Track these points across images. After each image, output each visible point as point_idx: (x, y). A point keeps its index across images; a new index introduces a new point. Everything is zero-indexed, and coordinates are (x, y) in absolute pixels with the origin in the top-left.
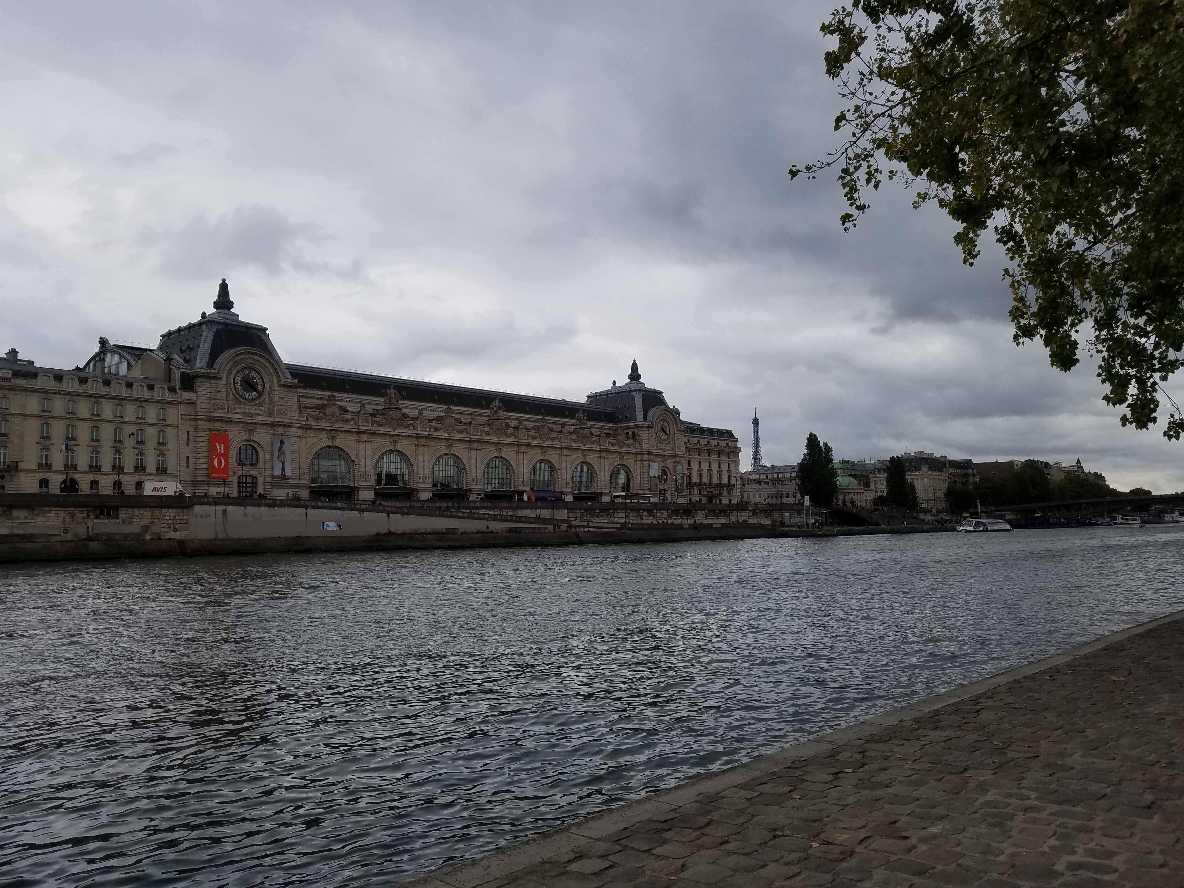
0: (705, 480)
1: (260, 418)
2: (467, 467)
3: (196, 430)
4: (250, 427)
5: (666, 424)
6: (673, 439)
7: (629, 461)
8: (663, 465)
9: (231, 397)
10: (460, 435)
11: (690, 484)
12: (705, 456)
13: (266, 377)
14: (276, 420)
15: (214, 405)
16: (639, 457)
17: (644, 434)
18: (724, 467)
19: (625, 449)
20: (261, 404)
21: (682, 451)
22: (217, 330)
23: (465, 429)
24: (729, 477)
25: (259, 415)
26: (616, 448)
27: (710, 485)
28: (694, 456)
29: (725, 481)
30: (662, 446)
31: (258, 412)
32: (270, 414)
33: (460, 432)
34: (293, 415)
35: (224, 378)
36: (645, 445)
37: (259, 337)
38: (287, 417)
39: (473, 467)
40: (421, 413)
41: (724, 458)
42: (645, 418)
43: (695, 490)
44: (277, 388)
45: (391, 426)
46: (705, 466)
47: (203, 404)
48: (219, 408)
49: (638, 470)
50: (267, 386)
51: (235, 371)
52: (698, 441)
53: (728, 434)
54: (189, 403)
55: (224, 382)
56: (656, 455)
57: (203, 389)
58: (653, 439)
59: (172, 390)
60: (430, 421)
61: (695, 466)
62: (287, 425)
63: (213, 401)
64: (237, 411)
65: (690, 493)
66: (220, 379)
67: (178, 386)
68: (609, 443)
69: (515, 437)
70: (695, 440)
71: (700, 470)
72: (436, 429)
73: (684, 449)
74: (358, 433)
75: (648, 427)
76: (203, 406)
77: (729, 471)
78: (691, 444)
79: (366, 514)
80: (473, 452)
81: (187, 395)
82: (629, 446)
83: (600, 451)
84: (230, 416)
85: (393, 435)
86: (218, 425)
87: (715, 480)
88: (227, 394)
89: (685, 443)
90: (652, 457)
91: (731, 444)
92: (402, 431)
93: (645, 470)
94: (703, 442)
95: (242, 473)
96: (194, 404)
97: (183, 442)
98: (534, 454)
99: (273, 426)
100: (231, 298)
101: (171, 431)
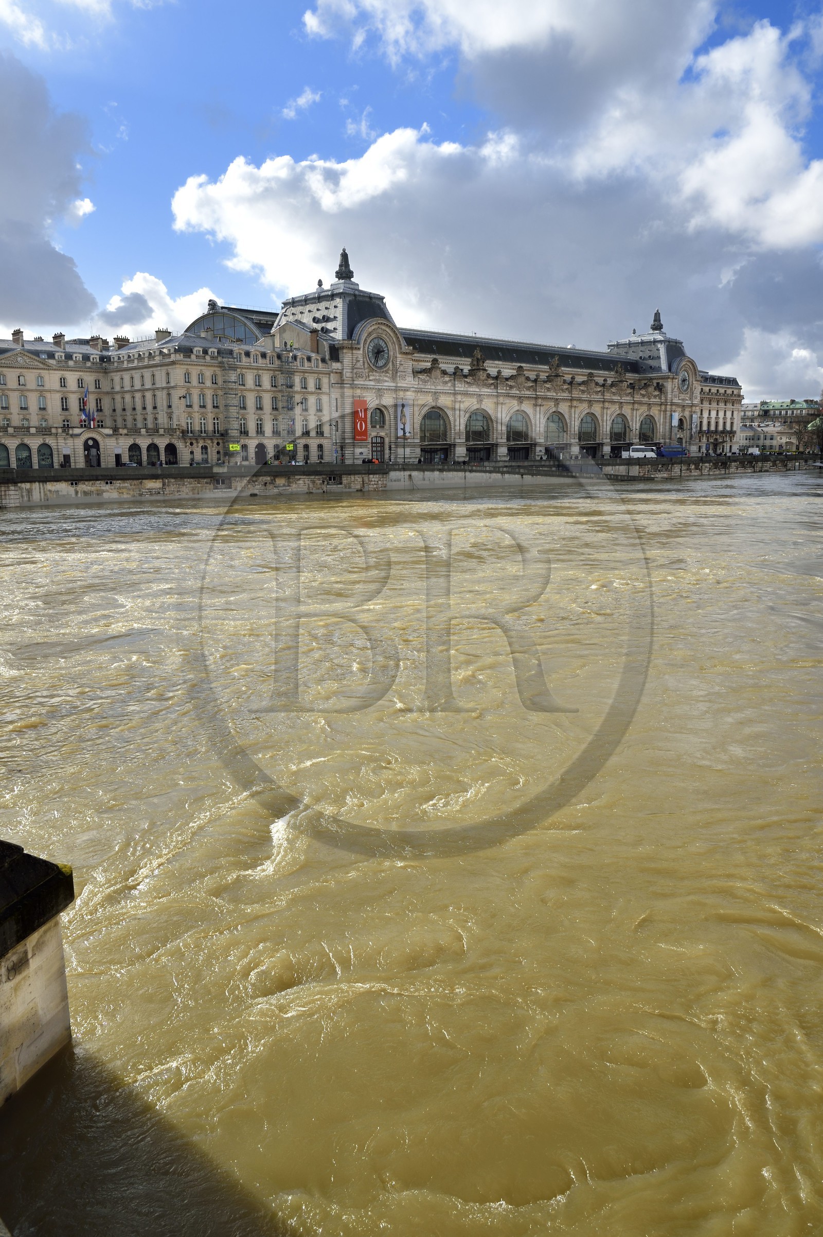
0: (713, 428)
1: (386, 384)
2: (533, 422)
3: (343, 396)
4: (380, 392)
5: (686, 374)
6: (691, 389)
7: (655, 411)
8: (681, 415)
9: (366, 364)
10: (528, 393)
11: (701, 431)
12: (714, 405)
13: (390, 344)
14: (399, 385)
15: (356, 373)
16: (663, 407)
17: (669, 385)
18: (729, 414)
19: (653, 400)
20: (387, 372)
21: (696, 401)
22: (350, 301)
23: (532, 386)
24: (732, 423)
25: (386, 381)
26: (646, 399)
27: (716, 431)
28: (706, 405)
29: (728, 428)
30: (682, 396)
31: (385, 378)
32: (393, 380)
33: (528, 388)
34: (409, 381)
35: (362, 349)
36: (669, 396)
37: (379, 306)
38: (406, 382)
39: (538, 422)
40: (499, 372)
41: (729, 406)
42: (670, 369)
43: (704, 438)
44: (398, 355)
45: (477, 387)
46: (713, 414)
47: (347, 373)
48: (359, 377)
49: (662, 420)
50: (391, 353)
51: (369, 341)
52: (710, 390)
53: (734, 382)
54: (336, 373)
55: (361, 352)
56: (677, 405)
57: (347, 358)
58: (676, 389)
59: (323, 360)
60: (507, 379)
61: (706, 415)
62: (406, 389)
63: (355, 371)
64: (371, 378)
65: (700, 441)
66: (359, 349)
67: (327, 357)
68: (641, 394)
69: (569, 392)
70: (706, 389)
71: (709, 418)
72: (511, 387)
73: (699, 398)
74: (455, 394)
75: (673, 378)
76: (348, 375)
77: (732, 418)
78: (704, 393)
80: (538, 408)
81: (336, 366)
82: (655, 397)
83: (633, 403)
84: (367, 383)
85: (480, 395)
86: (358, 392)
87: (721, 428)
88: (364, 363)
89: (701, 393)
90: (674, 407)
91: (735, 392)
92: (486, 390)
93: (668, 420)
94: (714, 390)
95: (374, 434)
96: (341, 373)
97: (334, 409)
98: (583, 408)
99: (396, 390)
100: (352, 268)
101: (325, 399)
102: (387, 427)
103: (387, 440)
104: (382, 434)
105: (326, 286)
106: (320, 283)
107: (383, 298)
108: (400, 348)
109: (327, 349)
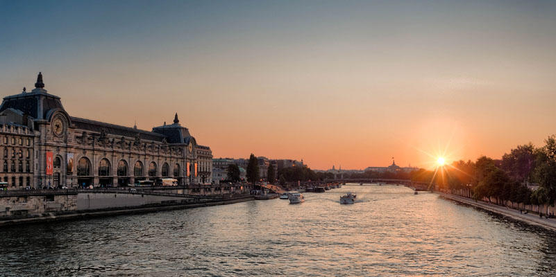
0: (202, 170)
1: (61, 144)
2: (129, 166)
3: (40, 150)
7: (179, 162)
8: (190, 164)
9: (52, 133)
10: (126, 151)
11: (198, 172)
12: (202, 159)
14: (68, 145)
15: (47, 138)
16: (183, 160)
17: (185, 149)
18: (208, 164)
19: (178, 156)
20: (62, 137)
21: (196, 157)
22: (44, 99)
24: (209, 168)
26: (176, 156)
27: (203, 172)
28: (199, 159)
29: (208, 170)
30: (190, 155)
31: (61, 141)
32: (65, 142)
33: (127, 148)
34: (73, 143)
36: (185, 154)
37: (58, 102)
39: (131, 166)
40: (114, 140)
41: (208, 160)
42: (184, 142)
43: (199, 175)
44: (68, 129)
45: (104, 147)
46: (202, 163)
48: (49, 139)
49: (182, 166)
50: (65, 128)
52: (200, 152)
53: (208, 148)
54: (37, 137)
57: (43, 129)
58: (188, 151)
59: (31, 130)
60: (117, 143)
61: (199, 164)
62: (71, 147)
63: (47, 136)
64: (55, 140)
66: (50, 125)
67: (33, 128)
68: (174, 153)
69: (144, 151)
72: (119, 147)
74: (94, 150)
75: (186, 146)
76: (43, 138)
77: (209, 166)
78: (198, 153)
79: (135, 195)
80: (131, 159)
81: (37, 133)
82: (180, 155)
83: (171, 157)
84: (52, 143)
85: (105, 151)
86: (48, 148)
87: (205, 170)
90: (187, 160)
91: (210, 153)
92: (108, 148)
94: (202, 152)
95: (55, 171)
96: (39, 137)
97: (35, 157)
98: (150, 159)
99: (66, 147)
100: (44, 82)
101: (31, 151)
102: (61, 167)
103: (61, 175)
104: (59, 171)
105: (29, 91)
106: (24, 89)
107: (59, 99)
108: (69, 125)
109: (33, 124)
